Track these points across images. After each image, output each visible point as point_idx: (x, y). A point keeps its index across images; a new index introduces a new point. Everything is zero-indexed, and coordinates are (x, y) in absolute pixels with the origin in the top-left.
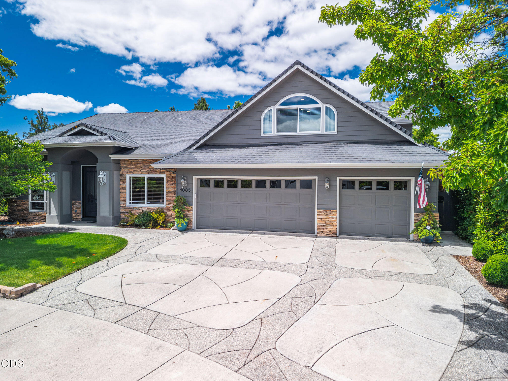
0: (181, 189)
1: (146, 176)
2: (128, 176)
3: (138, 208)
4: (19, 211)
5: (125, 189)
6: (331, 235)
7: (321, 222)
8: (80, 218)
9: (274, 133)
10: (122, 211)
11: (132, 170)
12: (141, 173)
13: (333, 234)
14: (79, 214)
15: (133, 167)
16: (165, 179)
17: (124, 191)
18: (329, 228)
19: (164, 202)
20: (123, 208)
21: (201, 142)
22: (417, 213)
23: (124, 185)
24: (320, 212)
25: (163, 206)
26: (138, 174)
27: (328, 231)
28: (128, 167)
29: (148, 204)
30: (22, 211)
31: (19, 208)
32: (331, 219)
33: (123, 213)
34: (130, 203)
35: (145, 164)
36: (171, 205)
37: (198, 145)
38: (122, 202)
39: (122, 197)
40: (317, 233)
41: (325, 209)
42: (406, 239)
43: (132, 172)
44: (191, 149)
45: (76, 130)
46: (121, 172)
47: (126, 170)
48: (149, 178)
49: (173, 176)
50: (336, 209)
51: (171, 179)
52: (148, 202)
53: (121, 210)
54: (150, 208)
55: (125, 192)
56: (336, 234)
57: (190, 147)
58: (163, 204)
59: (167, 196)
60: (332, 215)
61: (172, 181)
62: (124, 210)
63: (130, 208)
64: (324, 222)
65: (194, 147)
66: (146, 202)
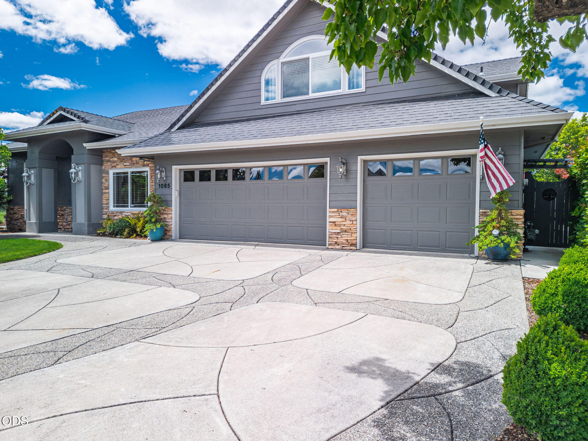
0: (159, 185)
1: (129, 170)
2: (111, 172)
3: (121, 213)
4: (16, 220)
5: (107, 188)
6: (348, 248)
7: (335, 228)
8: (71, 227)
9: (279, 99)
11: (115, 164)
12: (123, 166)
13: (352, 245)
14: (70, 223)
15: (116, 159)
16: (149, 174)
17: (107, 191)
18: (345, 237)
19: (149, 205)
20: (106, 214)
21: (184, 119)
22: (484, 211)
23: (107, 184)
24: (333, 212)
26: (121, 168)
27: (344, 241)
28: (111, 160)
29: (131, 207)
30: (18, 219)
31: (16, 216)
32: (348, 223)
33: (105, 219)
34: (114, 206)
37: (180, 123)
38: (105, 205)
39: (104, 198)
40: (330, 244)
41: (340, 208)
42: (467, 255)
43: (115, 167)
44: (173, 130)
45: (55, 116)
46: (103, 167)
47: (109, 164)
48: (133, 172)
50: (355, 208)
52: (132, 205)
53: (104, 216)
54: (133, 212)
55: (108, 193)
56: (355, 245)
57: (172, 127)
60: (349, 217)
62: (106, 216)
63: (112, 213)
64: (338, 228)
65: (177, 127)
66: (129, 205)
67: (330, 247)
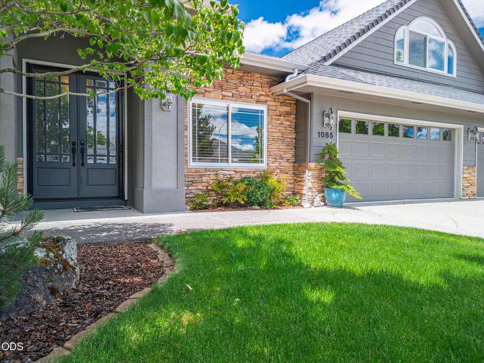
0: (319, 133)
1: (232, 105)
2: (190, 101)
3: (216, 171)
6: (471, 197)
7: (466, 182)
9: (406, 63)
11: (203, 91)
13: (473, 195)
16: (265, 115)
18: (471, 189)
19: (264, 159)
25: (263, 166)
26: (215, 99)
27: (470, 193)
29: (233, 162)
32: (472, 178)
34: (194, 160)
35: (230, 81)
36: (276, 164)
40: (463, 196)
41: (469, 166)
43: (203, 95)
44: (326, 64)
49: (280, 110)
50: (475, 167)
51: (277, 116)
52: (235, 160)
54: (240, 170)
57: (325, 59)
58: (262, 162)
59: (270, 146)
60: (473, 174)
61: (279, 119)
63: (196, 172)
65: (331, 61)
66: (230, 159)
67: (464, 198)
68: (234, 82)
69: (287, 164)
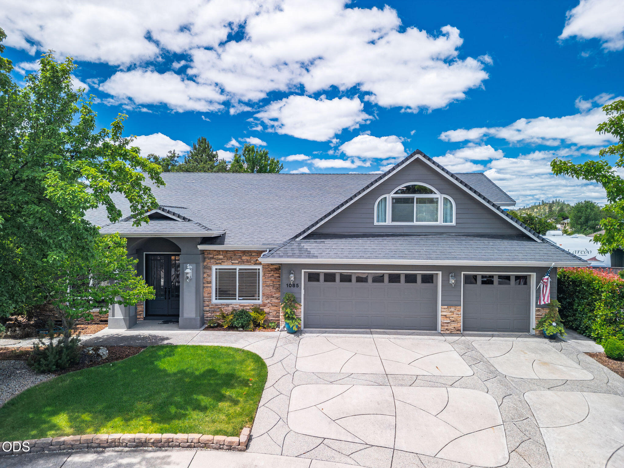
0: (287, 285)
1: (238, 267)
2: (214, 268)
3: (228, 305)
5: (210, 282)
6: (455, 332)
7: (445, 319)
8: (142, 317)
9: (389, 222)
10: (207, 309)
11: (220, 261)
12: (231, 264)
13: (457, 330)
14: (141, 312)
15: (221, 257)
16: (261, 271)
17: (209, 285)
18: (453, 325)
19: (260, 298)
20: (208, 306)
21: (310, 231)
22: (539, 308)
23: (209, 279)
24: (444, 308)
25: (260, 302)
26: (228, 265)
27: (453, 328)
28: (215, 257)
29: (239, 300)
32: (455, 316)
33: (207, 311)
34: (216, 299)
35: (236, 254)
36: (268, 301)
37: (306, 234)
38: (206, 299)
39: (206, 292)
40: (441, 331)
41: (449, 305)
42: (527, 333)
43: (220, 264)
44: (297, 239)
45: (149, 213)
46: (205, 263)
47: (212, 261)
48: (240, 269)
50: (460, 305)
51: (269, 271)
52: (240, 298)
53: (204, 308)
54: (242, 304)
55: (211, 287)
56: (460, 331)
57: (296, 237)
59: (264, 290)
60: (456, 312)
61: (270, 273)
62: (208, 308)
63: (216, 305)
64: (448, 319)
65: (301, 237)
66: (237, 297)
68: (239, 254)
69: (276, 301)
